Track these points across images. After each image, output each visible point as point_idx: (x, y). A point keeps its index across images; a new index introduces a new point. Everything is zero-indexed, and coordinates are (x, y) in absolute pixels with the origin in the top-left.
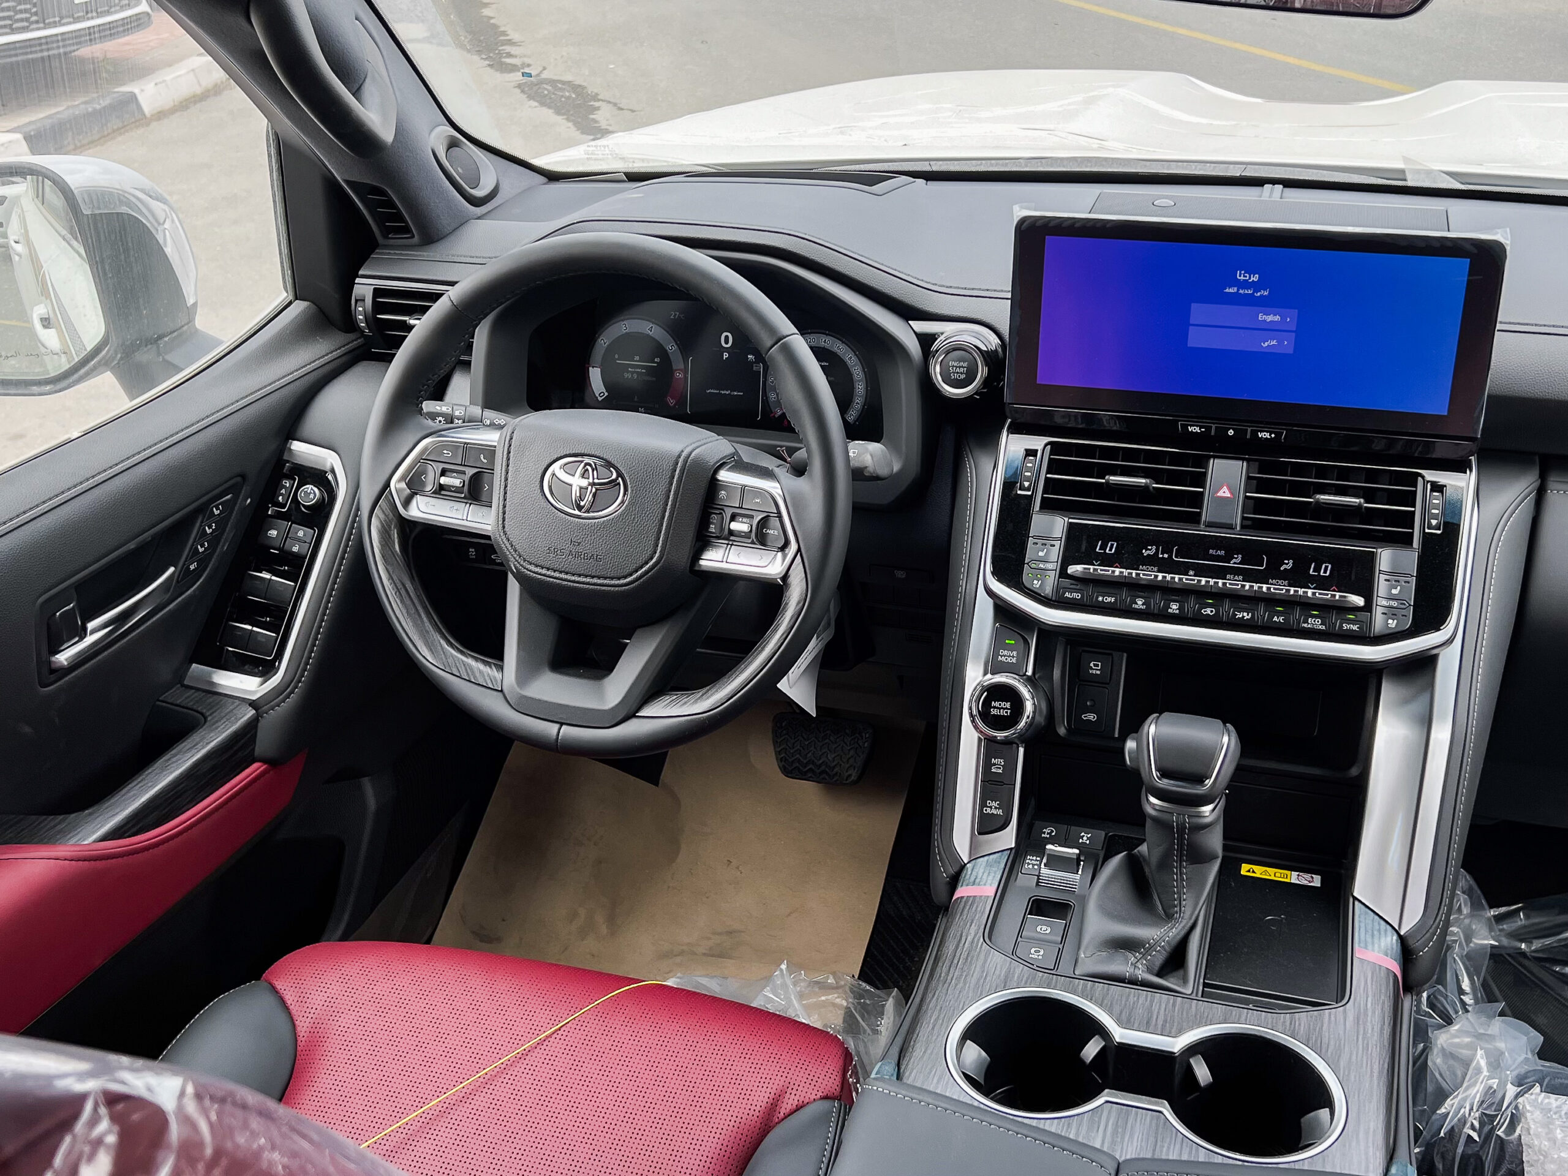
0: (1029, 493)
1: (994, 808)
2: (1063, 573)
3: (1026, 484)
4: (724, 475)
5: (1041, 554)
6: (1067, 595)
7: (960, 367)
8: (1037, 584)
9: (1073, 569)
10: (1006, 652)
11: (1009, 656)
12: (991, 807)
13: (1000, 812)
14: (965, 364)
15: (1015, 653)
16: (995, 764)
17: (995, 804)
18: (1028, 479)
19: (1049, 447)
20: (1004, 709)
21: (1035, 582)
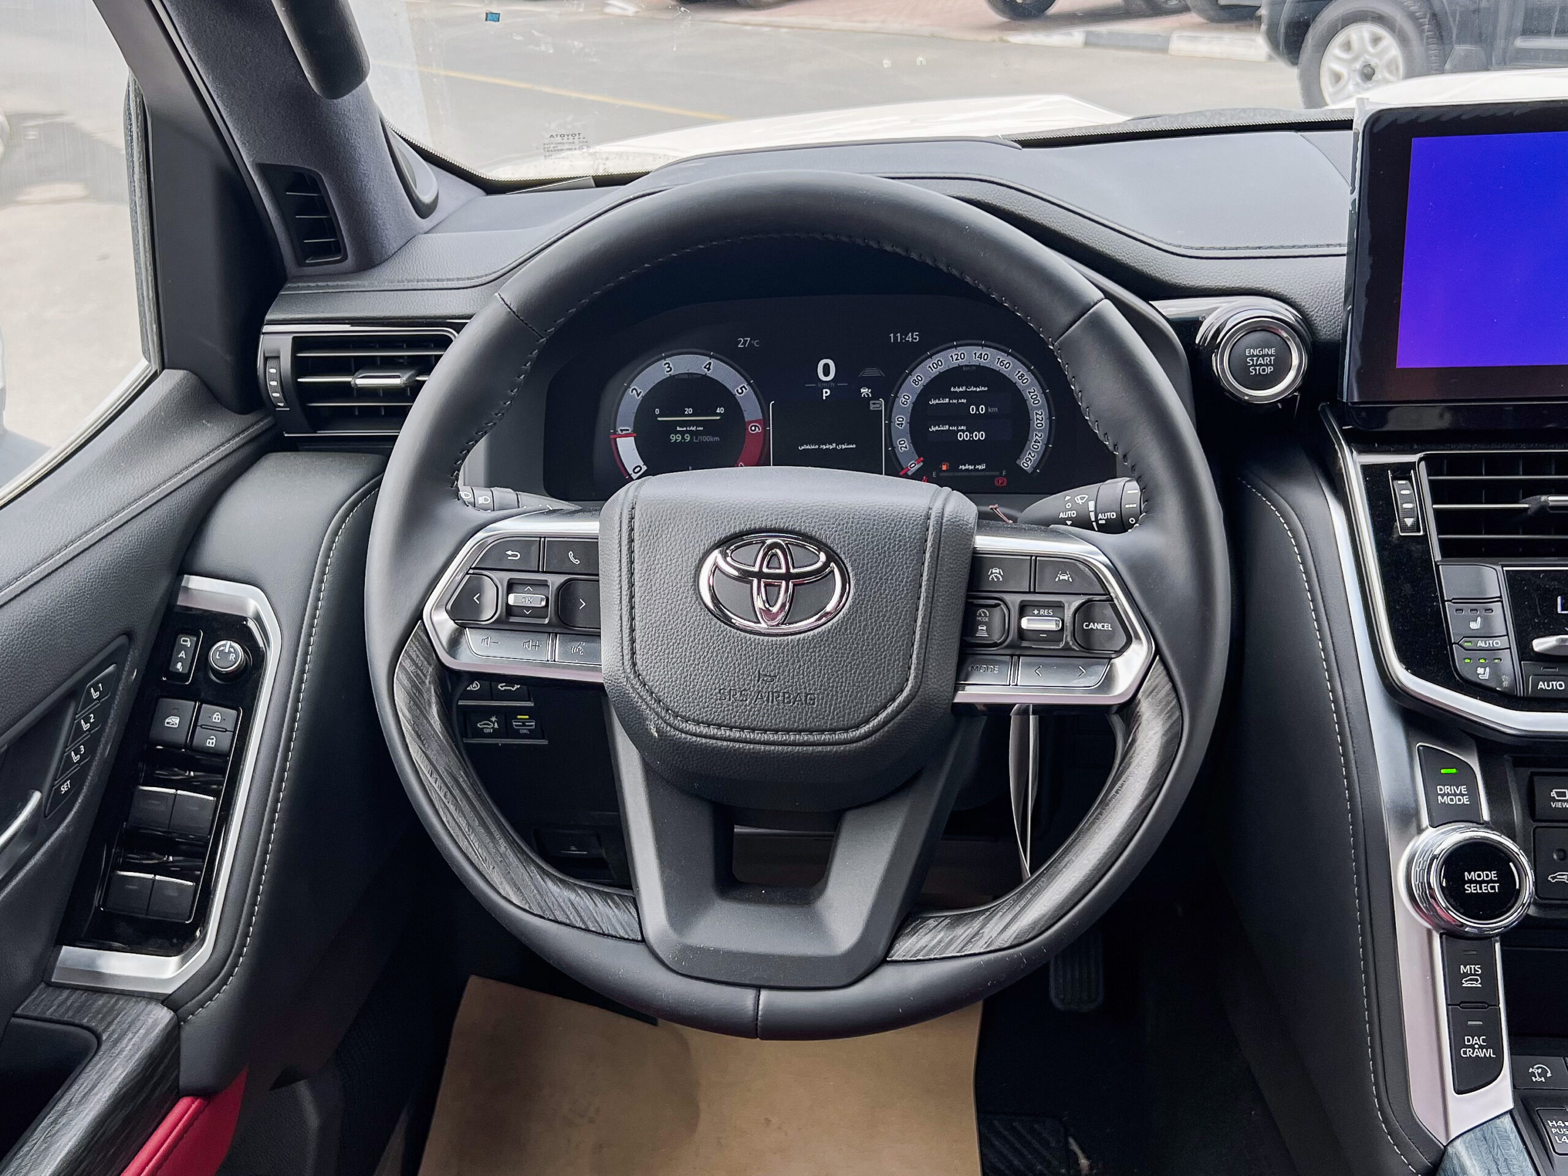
0: (1422, 533)
1: (1476, 1048)
2: (1525, 652)
3: (1409, 522)
4: (984, 542)
5: (1474, 626)
6: (1541, 685)
7: (1263, 356)
8: (1483, 674)
9: (1540, 644)
10: (1447, 789)
11: (1455, 795)
12: (1472, 1047)
13: (1489, 1053)
14: (1272, 351)
15: (1463, 789)
16: (1466, 975)
17: (1477, 1041)
18: (1409, 513)
19: (1423, 463)
20: (1488, 882)
21: (1480, 670)
